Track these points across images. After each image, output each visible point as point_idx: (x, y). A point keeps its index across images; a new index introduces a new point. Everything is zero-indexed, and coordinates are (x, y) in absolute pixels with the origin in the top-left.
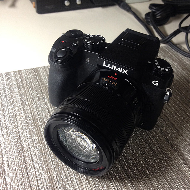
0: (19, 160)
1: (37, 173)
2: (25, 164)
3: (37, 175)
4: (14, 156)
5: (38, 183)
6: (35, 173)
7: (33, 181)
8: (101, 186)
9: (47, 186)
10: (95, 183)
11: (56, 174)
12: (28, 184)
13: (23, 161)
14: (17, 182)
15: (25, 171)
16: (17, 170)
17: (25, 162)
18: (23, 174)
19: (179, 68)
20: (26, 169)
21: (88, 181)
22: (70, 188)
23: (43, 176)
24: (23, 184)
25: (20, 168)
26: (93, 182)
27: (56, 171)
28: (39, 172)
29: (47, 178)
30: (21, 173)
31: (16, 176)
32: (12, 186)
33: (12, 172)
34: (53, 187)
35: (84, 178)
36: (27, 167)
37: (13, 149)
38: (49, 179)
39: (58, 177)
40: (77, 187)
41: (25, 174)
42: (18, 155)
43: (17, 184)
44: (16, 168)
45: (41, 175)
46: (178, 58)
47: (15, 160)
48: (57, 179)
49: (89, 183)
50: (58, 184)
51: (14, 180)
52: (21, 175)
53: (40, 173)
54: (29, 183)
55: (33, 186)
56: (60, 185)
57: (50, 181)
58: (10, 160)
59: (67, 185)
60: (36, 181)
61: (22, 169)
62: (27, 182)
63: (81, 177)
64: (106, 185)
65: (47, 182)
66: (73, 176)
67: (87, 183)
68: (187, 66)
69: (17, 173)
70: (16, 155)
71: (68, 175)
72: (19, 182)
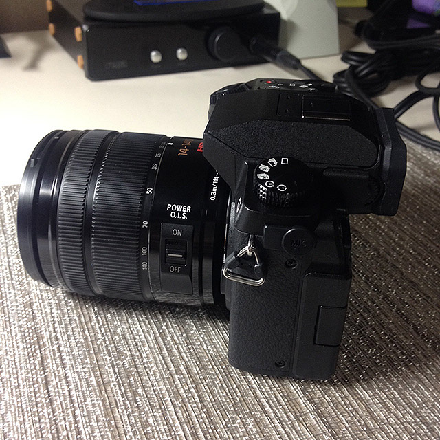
0: (28, 366)
1: (73, 392)
2: (45, 373)
3: (74, 398)
4: (16, 356)
5: (75, 416)
6: (70, 393)
7: (63, 412)
8: (239, 421)
9: (98, 421)
10: (224, 413)
11: (122, 395)
12: (50, 419)
13: (38, 367)
14: (21, 415)
15: (42, 390)
16: (21, 387)
17: (44, 370)
18: (37, 395)
19: (418, 171)
20: (47, 384)
21: (205, 410)
22: (159, 425)
23: (88, 399)
24: (37, 419)
25: (31, 383)
26: (218, 412)
27: (122, 388)
28: (79, 391)
29: (99, 404)
30: (33, 394)
31: (19, 400)
32: (6, 424)
33: (10, 391)
34: (113, 424)
35: (196, 402)
36: (49, 379)
37: (14, 340)
38: (104, 405)
39: (127, 402)
40: (177, 424)
41: (43, 396)
42: (26, 353)
43: (21, 419)
44: (20, 381)
45: (84, 396)
46: (412, 154)
47: (18, 364)
48: (125, 405)
49: (208, 413)
50: (126, 418)
51: (13, 409)
52: (33, 399)
53: (81, 393)
54: (51, 416)
55: (63, 422)
56: (133, 421)
57: (106, 409)
58: (7, 363)
59: (151, 420)
60: (70, 411)
61: (36, 386)
62: (46, 414)
63: (186, 400)
64: (252, 419)
65: (99, 413)
66: (167, 398)
67: (203, 415)
68: (435, 169)
69: (22, 393)
70: (22, 353)
71: (154, 396)
72: (26, 414)
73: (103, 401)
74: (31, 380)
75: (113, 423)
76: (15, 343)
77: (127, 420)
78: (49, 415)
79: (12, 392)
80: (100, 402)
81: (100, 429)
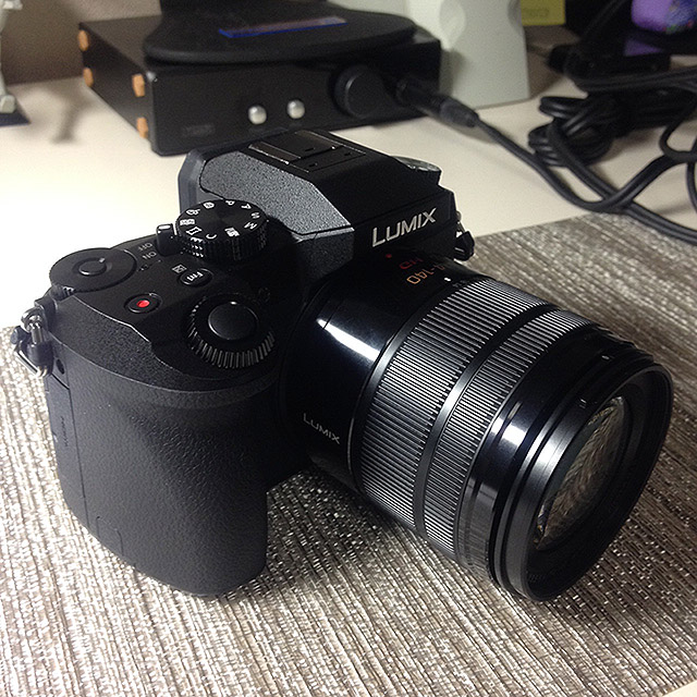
0: (116, 582)
1: (187, 616)
2: (141, 591)
3: (190, 624)
4: (97, 570)
5: (194, 650)
6: (182, 617)
7: (177, 645)
8: (429, 644)
9: (228, 655)
10: (406, 634)
11: (257, 616)
12: (159, 656)
13: (130, 584)
14: (116, 652)
15: (141, 615)
16: (110, 614)
17: (139, 587)
18: (136, 623)
19: (648, 272)
20: (146, 607)
21: (378, 631)
22: (316, 655)
23: (210, 625)
24: (140, 656)
25: (124, 607)
26: (398, 632)
27: (256, 606)
28: (194, 614)
29: (226, 632)
30: (129, 622)
31: (110, 631)
32: (96, 667)
33: (95, 620)
34: (251, 658)
35: (364, 621)
36: (148, 600)
37: (90, 547)
38: (234, 632)
39: (267, 626)
40: (342, 652)
41: (144, 624)
42: (110, 564)
43: (118, 659)
44: (108, 606)
45: (203, 621)
46: (637, 247)
47: (100, 581)
48: (264, 630)
49: (383, 635)
50: (268, 647)
51: (102, 645)
52: (131, 629)
53: (198, 616)
54: (160, 652)
55: (178, 659)
56: (278, 652)
57: (237, 638)
58: (84, 581)
59: (303, 649)
60: (186, 643)
61: (132, 610)
62: (152, 650)
63: (351, 618)
64: (448, 640)
65: (228, 643)
66: (323, 616)
67: (377, 638)
68: (672, 268)
69: (113, 623)
70: (103, 564)
71: (304, 615)
72: (123, 650)
73: (231, 626)
74: (123, 602)
75: (250, 655)
76: (91, 552)
77: (270, 651)
78: (157, 650)
79: (98, 621)
80: (228, 628)
81: (232, 665)
